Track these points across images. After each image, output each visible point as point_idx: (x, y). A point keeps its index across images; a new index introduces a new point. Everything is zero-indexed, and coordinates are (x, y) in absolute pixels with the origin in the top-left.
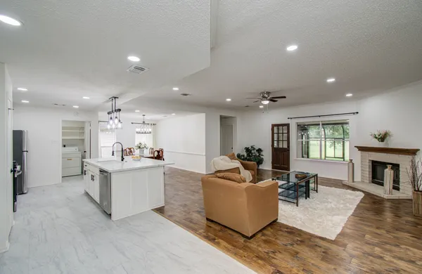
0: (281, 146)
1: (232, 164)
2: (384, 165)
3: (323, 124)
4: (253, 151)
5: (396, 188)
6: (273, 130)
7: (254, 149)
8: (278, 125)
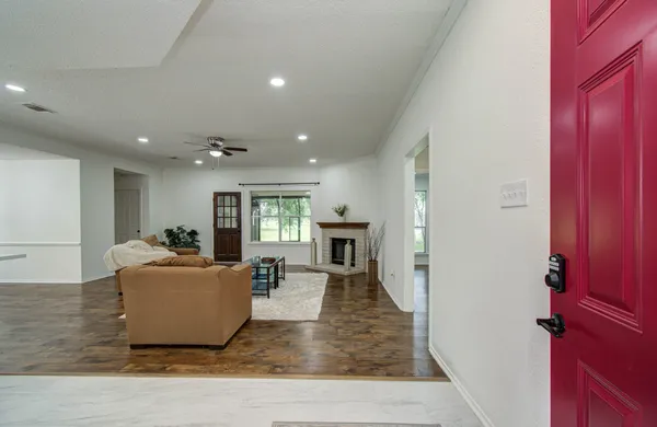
0: (227, 226)
1: (154, 253)
2: (343, 241)
3: (283, 197)
4: (181, 236)
5: (353, 265)
6: (215, 200)
7: (183, 231)
8: (224, 194)
